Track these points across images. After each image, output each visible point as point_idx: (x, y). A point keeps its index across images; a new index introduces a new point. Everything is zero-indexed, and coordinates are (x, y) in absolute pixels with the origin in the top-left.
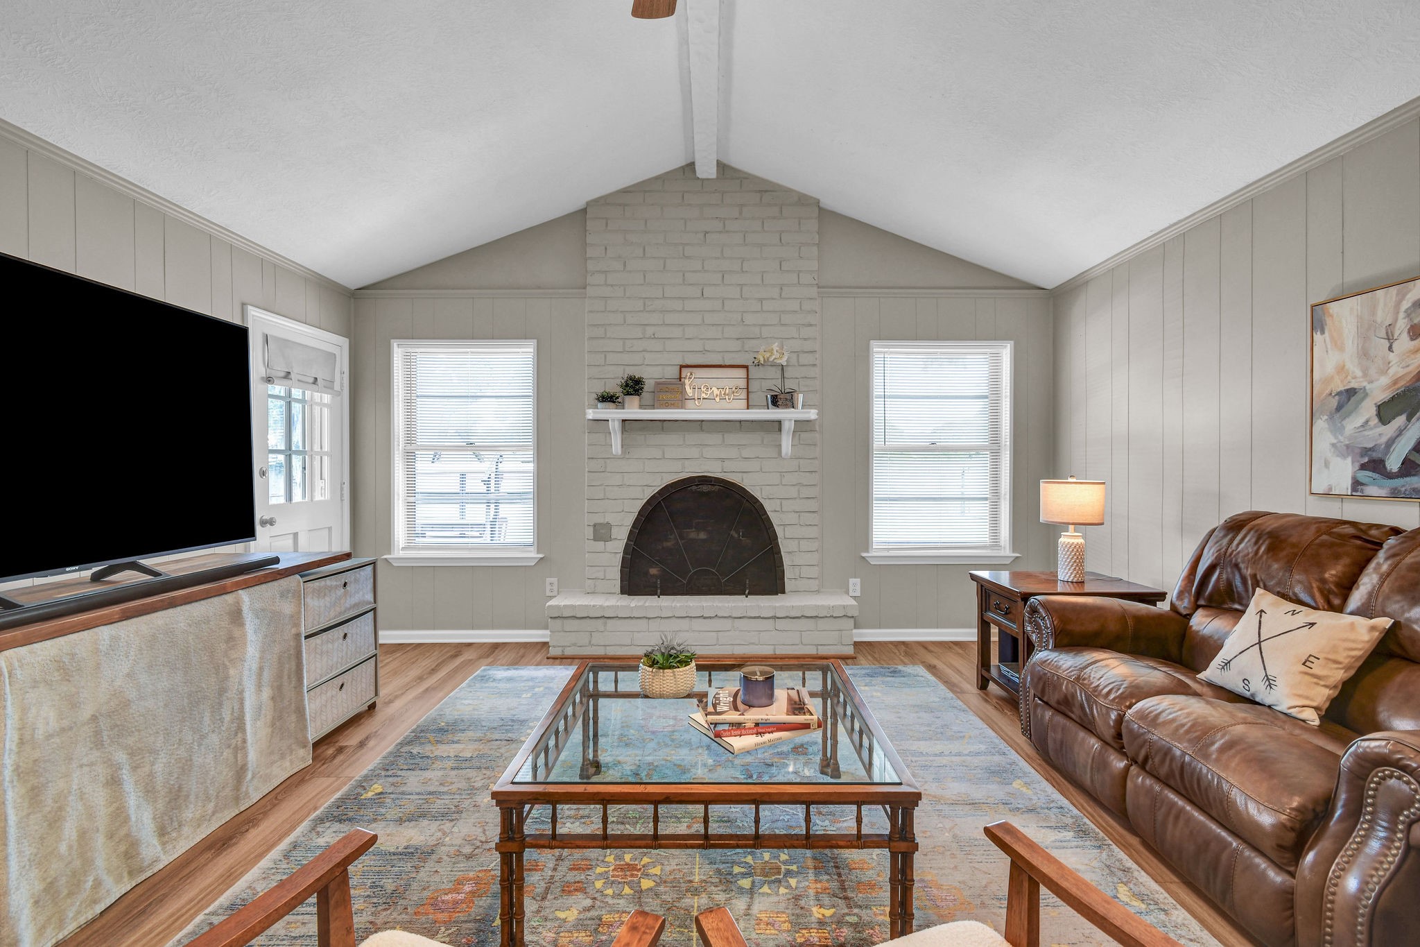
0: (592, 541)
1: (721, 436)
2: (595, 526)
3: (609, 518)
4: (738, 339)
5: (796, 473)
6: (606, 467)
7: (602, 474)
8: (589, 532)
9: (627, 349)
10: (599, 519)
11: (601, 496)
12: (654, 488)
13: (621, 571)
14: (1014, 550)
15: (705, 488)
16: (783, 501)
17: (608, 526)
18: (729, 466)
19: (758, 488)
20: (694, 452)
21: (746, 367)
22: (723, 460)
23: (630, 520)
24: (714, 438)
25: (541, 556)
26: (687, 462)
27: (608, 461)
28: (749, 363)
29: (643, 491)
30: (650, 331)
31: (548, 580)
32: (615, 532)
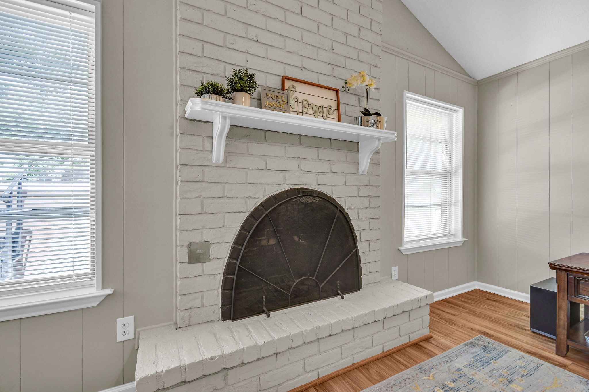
0: (187, 265)
1: (316, 151)
2: (189, 246)
3: (207, 236)
4: (329, 64)
5: (367, 187)
6: (203, 176)
7: (199, 185)
8: (183, 254)
9: (228, 45)
10: (196, 237)
11: (198, 210)
12: (257, 200)
13: (223, 296)
14: (464, 236)
15: (309, 200)
16: (360, 211)
17: (207, 245)
18: (323, 179)
19: (343, 199)
20: (293, 165)
21: (337, 91)
22: (317, 173)
23: (231, 236)
24: (309, 153)
25: (109, 291)
26: (288, 175)
27: (206, 169)
28: (339, 87)
29: (246, 202)
30: (253, 33)
31: (120, 321)
32: (214, 252)
